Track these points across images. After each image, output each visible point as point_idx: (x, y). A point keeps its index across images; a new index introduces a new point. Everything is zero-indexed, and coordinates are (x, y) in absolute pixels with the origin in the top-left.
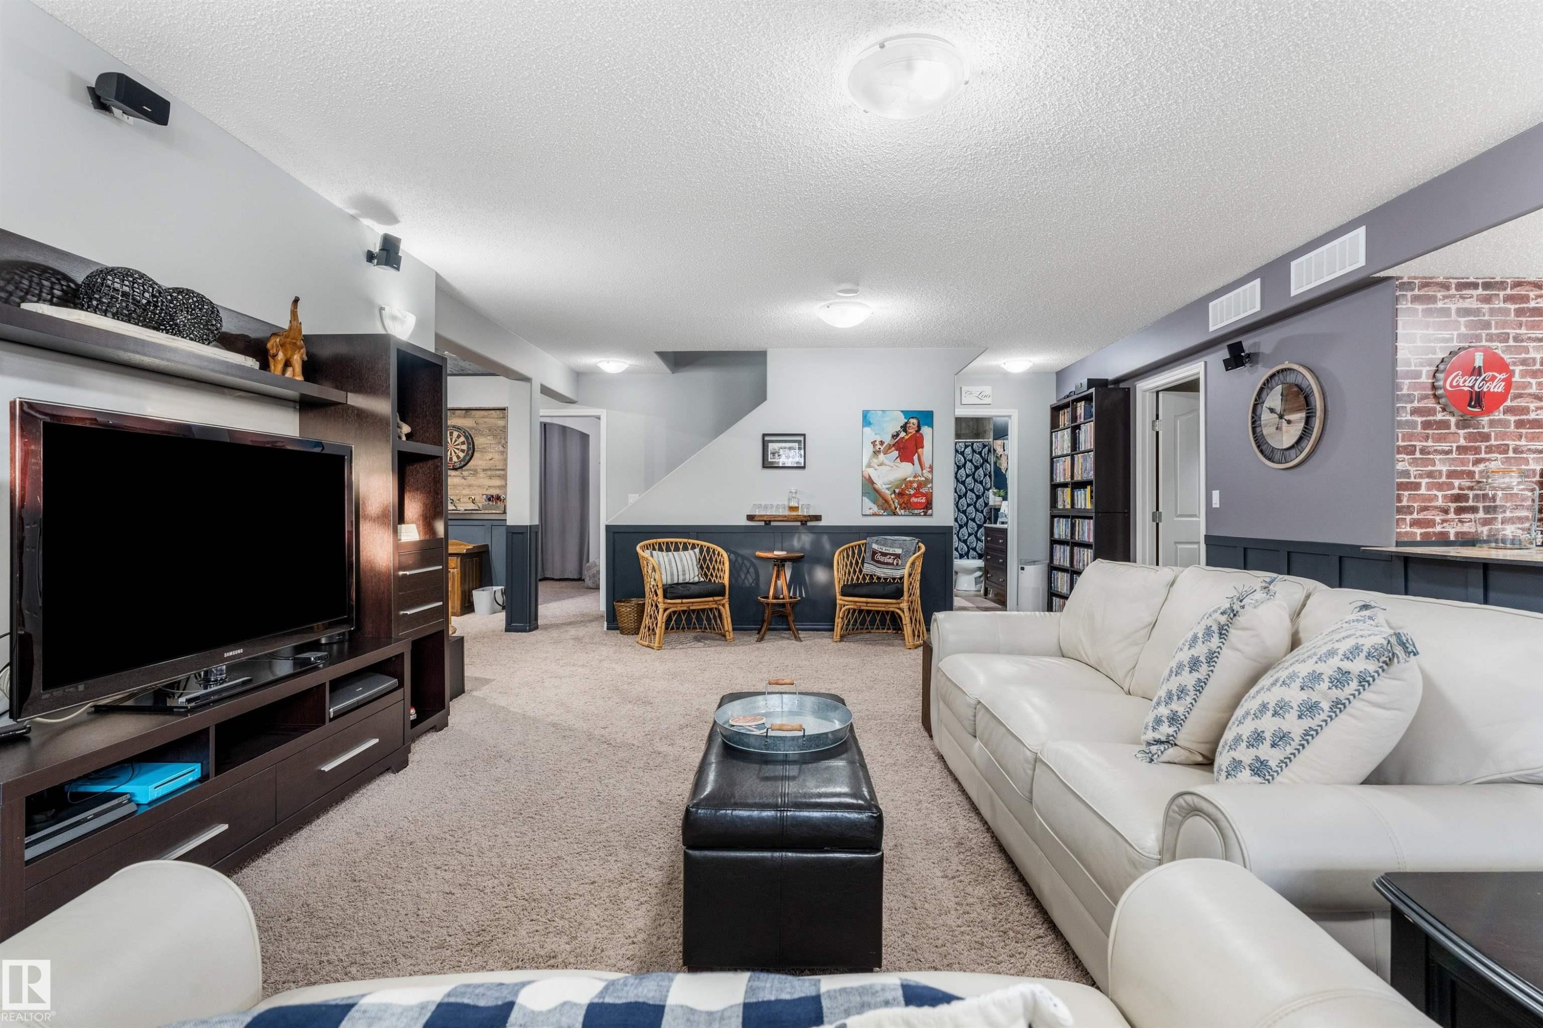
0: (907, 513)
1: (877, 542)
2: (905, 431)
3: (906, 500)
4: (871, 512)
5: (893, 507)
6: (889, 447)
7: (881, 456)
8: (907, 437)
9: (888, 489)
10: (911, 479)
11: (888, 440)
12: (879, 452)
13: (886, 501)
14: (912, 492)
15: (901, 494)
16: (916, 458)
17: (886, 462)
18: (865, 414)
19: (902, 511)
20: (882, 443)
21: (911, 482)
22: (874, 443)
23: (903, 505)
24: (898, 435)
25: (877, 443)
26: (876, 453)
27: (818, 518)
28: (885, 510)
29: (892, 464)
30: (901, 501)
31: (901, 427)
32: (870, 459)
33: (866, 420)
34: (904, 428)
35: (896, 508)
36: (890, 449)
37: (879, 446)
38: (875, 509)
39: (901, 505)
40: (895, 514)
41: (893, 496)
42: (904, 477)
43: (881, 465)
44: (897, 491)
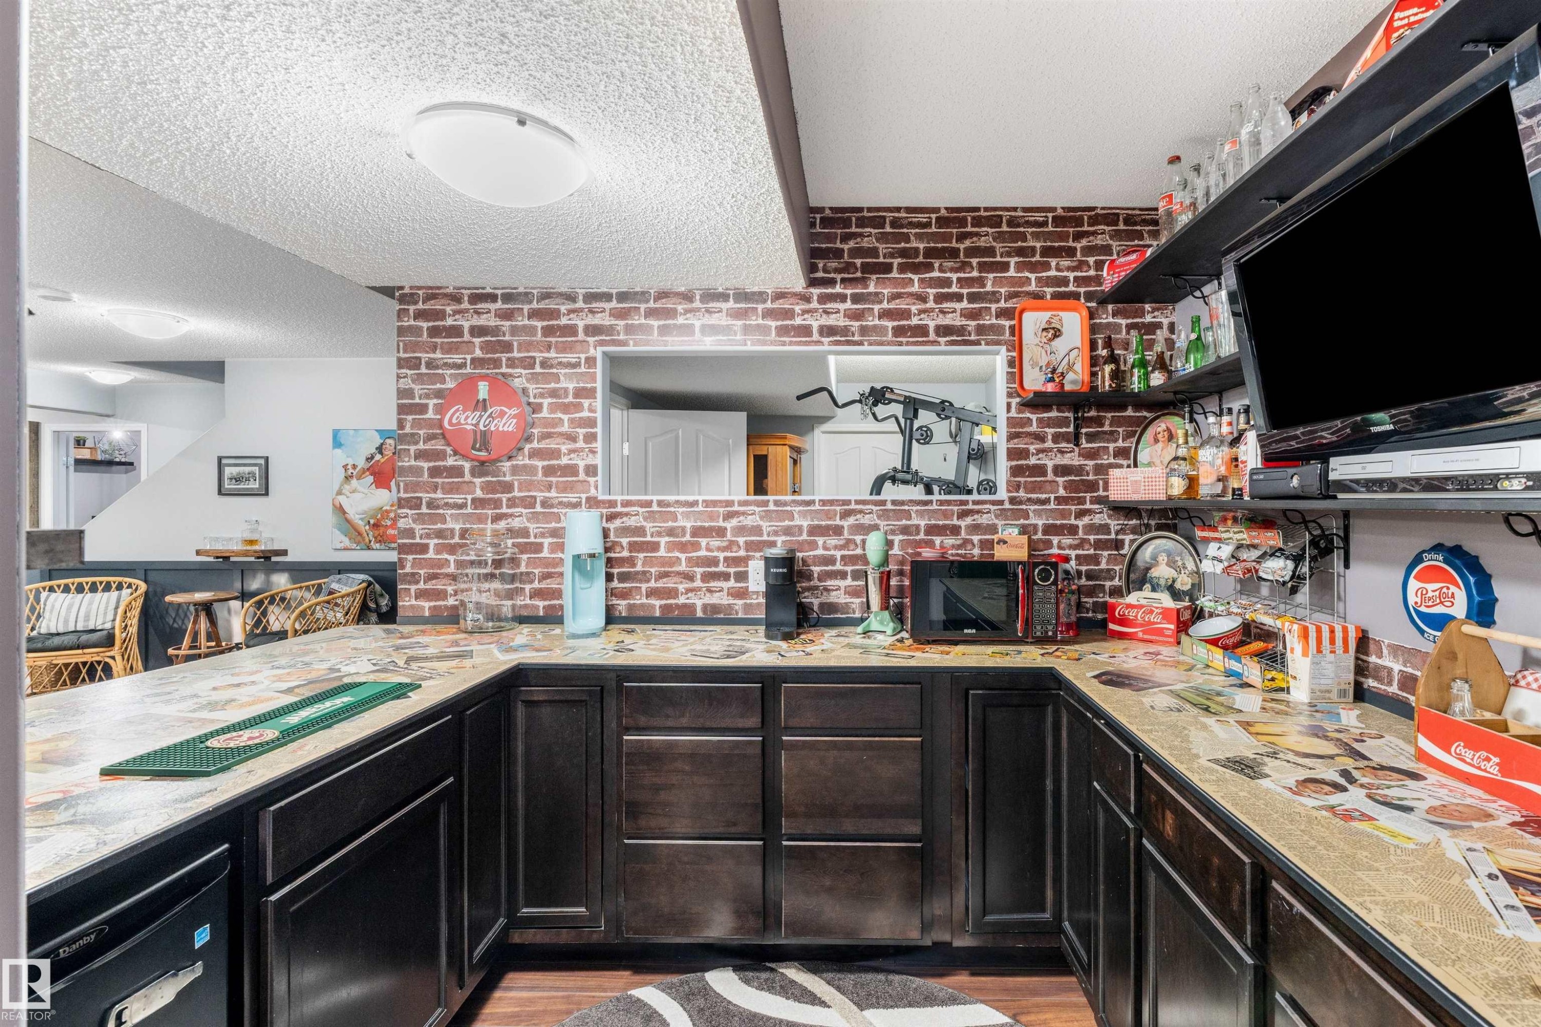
0: (383, 547)
1: (339, 581)
2: (381, 452)
3: (381, 531)
4: (342, 545)
5: (367, 540)
6: (363, 471)
7: (354, 482)
8: (382, 460)
9: (362, 519)
10: (388, 508)
11: (361, 463)
12: (351, 477)
13: (360, 534)
14: (389, 523)
15: (376, 526)
16: (393, 484)
17: (360, 488)
18: (336, 433)
19: (378, 545)
20: (354, 467)
21: (387, 512)
22: (345, 467)
23: (379, 538)
24: (372, 457)
25: (349, 467)
26: (348, 478)
27: (283, 553)
28: (358, 543)
29: (366, 491)
30: (377, 533)
31: (377, 449)
32: (342, 485)
33: (337, 440)
34: (380, 449)
35: (370, 541)
36: (364, 473)
37: (351, 471)
38: (347, 542)
39: (376, 538)
40: (369, 548)
41: (367, 527)
42: (381, 506)
43: (353, 492)
44: (372, 522)
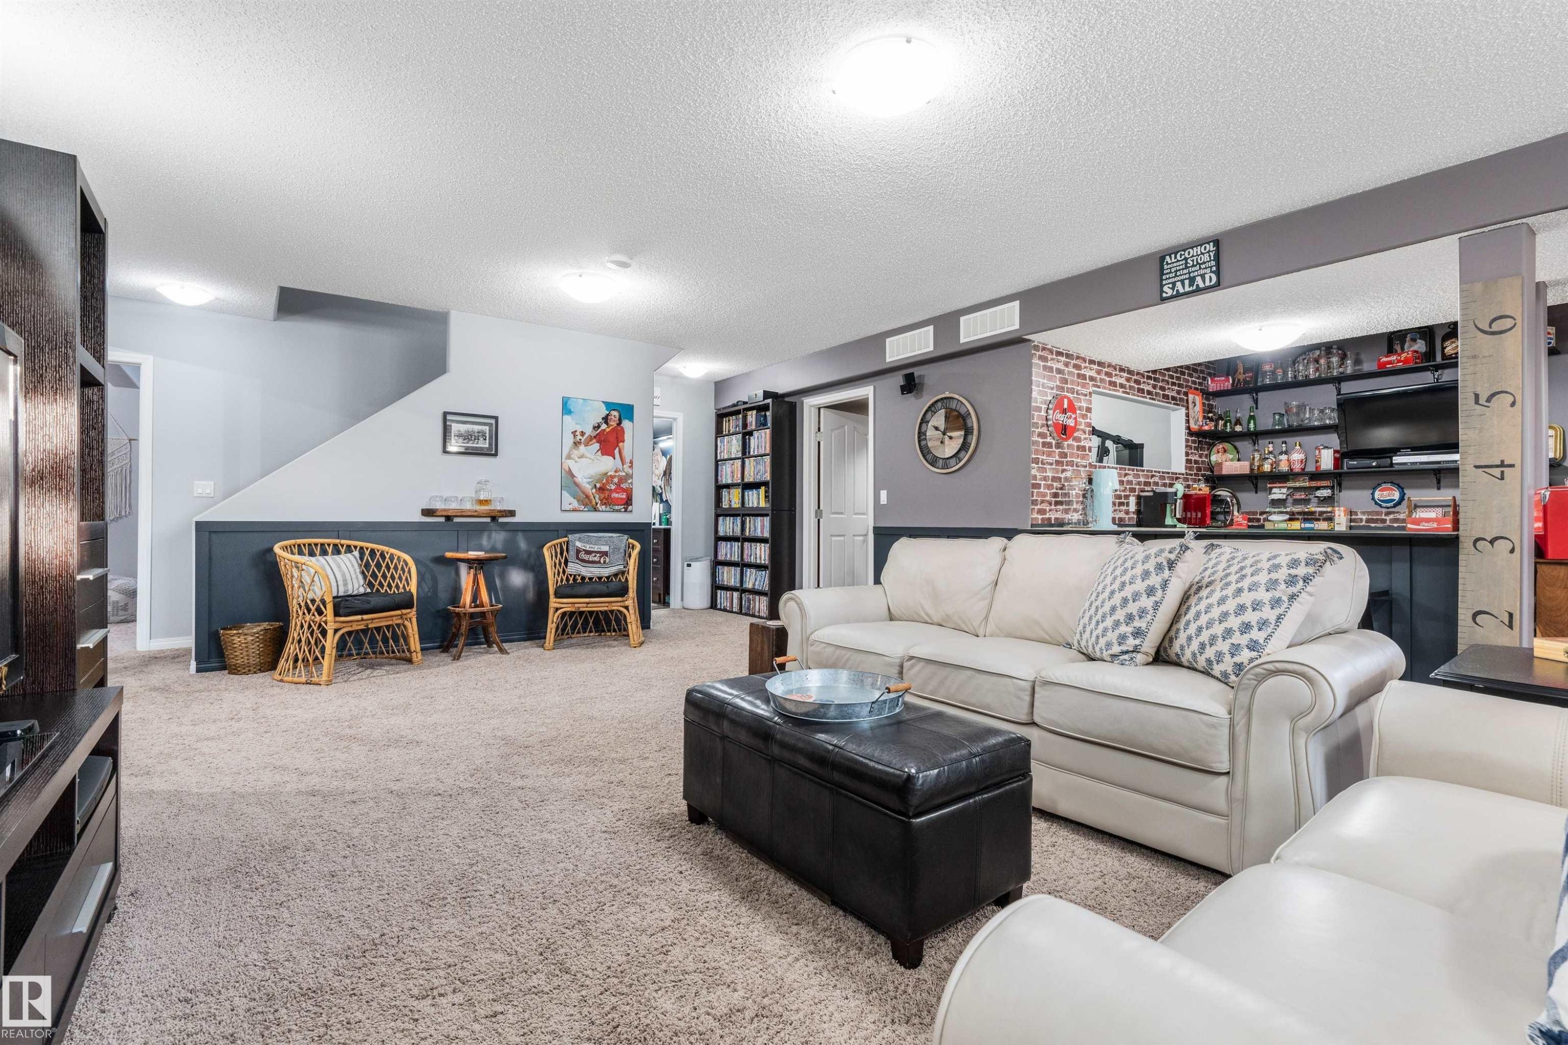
0: (608, 509)
1: (580, 540)
2: (606, 423)
3: (606, 495)
4: (571, 507)
5: (594, 503)
6: (591, 438)
7: (582, 447)
8: (608, 430)
9: (589, 483)
10: (612, 473)
11: (589, 431)
12: (580, 443)
13: (587, 497)
14: (613, 487)
15: (602, 489)
16: (617, 451)
17: (587, 454)
18: (565, 402)
19: (603, 507)
20: (583, 434)
21: (612, 477)
22: (574, 433)
23: (604, 501)
24: (599, 427)
25: (578, 433)
26: (576, 444)
27: (512, 513)
28: (585, 505)
29: (593, 457)
30: (602, 496)
31: (603, 419)
32: (571, 450)
33: (566, 409)
34: (606, 419)
35: (597, 504)
36: (591, 440)
37: (579, 437)
38: (575, 504)
39: (601, 500)
40: (595, 510)
41: (594, 491)
42: (605, 471)
43: (582, 457)
44: (598, 485)
